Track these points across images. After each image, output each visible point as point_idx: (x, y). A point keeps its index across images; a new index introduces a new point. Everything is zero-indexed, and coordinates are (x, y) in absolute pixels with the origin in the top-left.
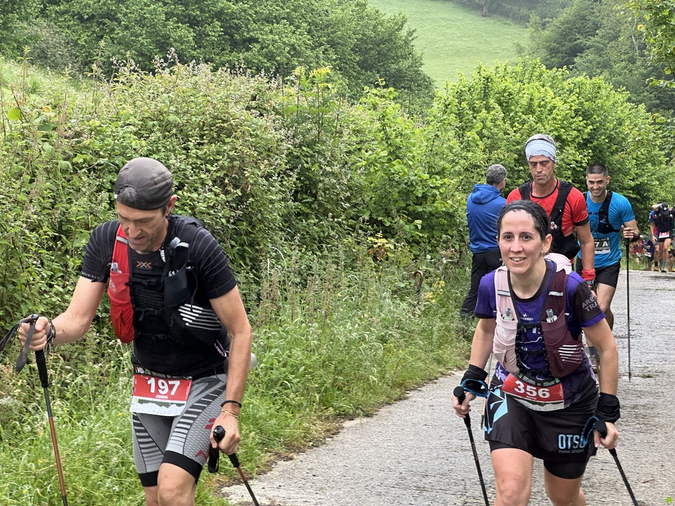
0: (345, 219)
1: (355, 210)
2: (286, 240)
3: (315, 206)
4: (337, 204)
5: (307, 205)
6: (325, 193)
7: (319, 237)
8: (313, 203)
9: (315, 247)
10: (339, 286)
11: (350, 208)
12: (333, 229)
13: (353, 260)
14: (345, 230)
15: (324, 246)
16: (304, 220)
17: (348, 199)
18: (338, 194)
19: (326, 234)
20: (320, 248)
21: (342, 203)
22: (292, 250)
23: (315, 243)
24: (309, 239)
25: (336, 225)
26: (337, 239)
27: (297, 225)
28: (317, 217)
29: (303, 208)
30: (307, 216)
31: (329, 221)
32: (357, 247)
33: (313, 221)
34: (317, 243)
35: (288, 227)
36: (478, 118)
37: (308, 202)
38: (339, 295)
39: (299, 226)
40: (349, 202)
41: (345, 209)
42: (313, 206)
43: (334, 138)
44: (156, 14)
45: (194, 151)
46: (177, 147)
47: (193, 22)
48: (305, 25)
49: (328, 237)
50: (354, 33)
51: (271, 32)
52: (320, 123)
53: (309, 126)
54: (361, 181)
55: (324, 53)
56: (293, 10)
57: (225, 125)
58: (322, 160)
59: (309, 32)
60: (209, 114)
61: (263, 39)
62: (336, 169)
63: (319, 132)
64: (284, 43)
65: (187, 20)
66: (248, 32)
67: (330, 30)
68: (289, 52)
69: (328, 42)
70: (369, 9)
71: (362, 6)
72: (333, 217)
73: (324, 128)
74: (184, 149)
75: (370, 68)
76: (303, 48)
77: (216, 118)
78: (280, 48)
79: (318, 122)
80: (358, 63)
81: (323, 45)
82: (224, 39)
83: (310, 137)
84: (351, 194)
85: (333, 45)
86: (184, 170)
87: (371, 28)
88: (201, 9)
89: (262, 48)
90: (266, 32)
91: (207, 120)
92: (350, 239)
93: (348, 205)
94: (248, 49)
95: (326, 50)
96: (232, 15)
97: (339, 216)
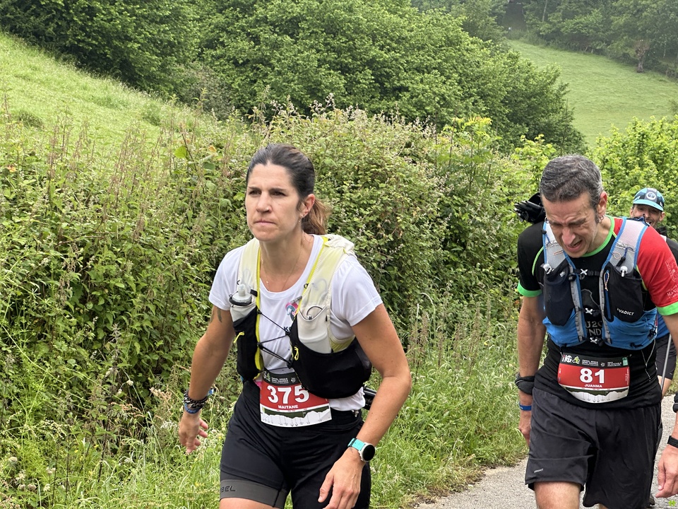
0: (492, 270)
1: (503, 261)
2: (434, 287)
3: (464, 255)
4: (485, 255)
5: (455, 254)
6: (475, 243)
7: (466, 286)
8: (462, 252)
9: (462, 295)
10: (485, 335)
11: (498, 259)
12: (480, 279)
13: (499, 311)
14: (492, 280)
15: (471, 295)
16: (452, 269)
17: (496, 250)
18: (486, 245)
19: (474, 283)
20: (467, 298)
21: (491, 254)
22: (439, 298)
23: (462, 292)
24: (456, 288)
25: (484, 275)
26: (483, 289)
27: (446, 274)
28: (465, 267)
29: (452, 257)
30: (455, 265)
31: (477, 271)
32: (503, 298)
33: (461, 270)
34: (465, 292)
35: (436, 274)
36: (630, 174)
37: (457, 251)
38: (485, 343)
39: (447, 274)
40: (497, 253)
41: (493, 260)
42: (461, 255)
43: (485, 188)
44: (309, 61)
45: (348, 194)
46: (332, 190)
47: (344, 70)
48: (456, 75)
49: (475, 286)
50: (505, 86)
51: (422, 81)
52: (472, 172)
53: (461, 175)
54: (510, 232)
55: (473, 104)
56: (445, 61)
57: (380, 170)
58: (472, 210)
59: (460, 82)
60: (365, 158)
61: (413, 88)
62: (486, 219)
63: (471, 182)
64: (434, 93)
65: (339, 67)
66: (399, 81)
67: (481, 81)
68: (438, 102)
69: (478, 93)
70: (522, 61)
71: (514, 58)
72: (481, 267)
73: (475, 178)
74: (339, 192)
75: (519, 121)
76: (452, 99)
77: (371, 163)
78: (430, 97)
79: (470, 172)
80: (507, 115)
81: (473, 96)
82: (374, 87)
83: (461, 186)
84: (500, 245)
85: (483, 96)
86: (338, 212)
87: (523, 81)
88: (354, 57)
89: (412, 97)
90: (416, 81)
91: (361, 164)
92: (497, 290)
93: (496, 256)
94: (398, 98)
95: (476, 101)
96: (384, 64)
97: (487, 267)
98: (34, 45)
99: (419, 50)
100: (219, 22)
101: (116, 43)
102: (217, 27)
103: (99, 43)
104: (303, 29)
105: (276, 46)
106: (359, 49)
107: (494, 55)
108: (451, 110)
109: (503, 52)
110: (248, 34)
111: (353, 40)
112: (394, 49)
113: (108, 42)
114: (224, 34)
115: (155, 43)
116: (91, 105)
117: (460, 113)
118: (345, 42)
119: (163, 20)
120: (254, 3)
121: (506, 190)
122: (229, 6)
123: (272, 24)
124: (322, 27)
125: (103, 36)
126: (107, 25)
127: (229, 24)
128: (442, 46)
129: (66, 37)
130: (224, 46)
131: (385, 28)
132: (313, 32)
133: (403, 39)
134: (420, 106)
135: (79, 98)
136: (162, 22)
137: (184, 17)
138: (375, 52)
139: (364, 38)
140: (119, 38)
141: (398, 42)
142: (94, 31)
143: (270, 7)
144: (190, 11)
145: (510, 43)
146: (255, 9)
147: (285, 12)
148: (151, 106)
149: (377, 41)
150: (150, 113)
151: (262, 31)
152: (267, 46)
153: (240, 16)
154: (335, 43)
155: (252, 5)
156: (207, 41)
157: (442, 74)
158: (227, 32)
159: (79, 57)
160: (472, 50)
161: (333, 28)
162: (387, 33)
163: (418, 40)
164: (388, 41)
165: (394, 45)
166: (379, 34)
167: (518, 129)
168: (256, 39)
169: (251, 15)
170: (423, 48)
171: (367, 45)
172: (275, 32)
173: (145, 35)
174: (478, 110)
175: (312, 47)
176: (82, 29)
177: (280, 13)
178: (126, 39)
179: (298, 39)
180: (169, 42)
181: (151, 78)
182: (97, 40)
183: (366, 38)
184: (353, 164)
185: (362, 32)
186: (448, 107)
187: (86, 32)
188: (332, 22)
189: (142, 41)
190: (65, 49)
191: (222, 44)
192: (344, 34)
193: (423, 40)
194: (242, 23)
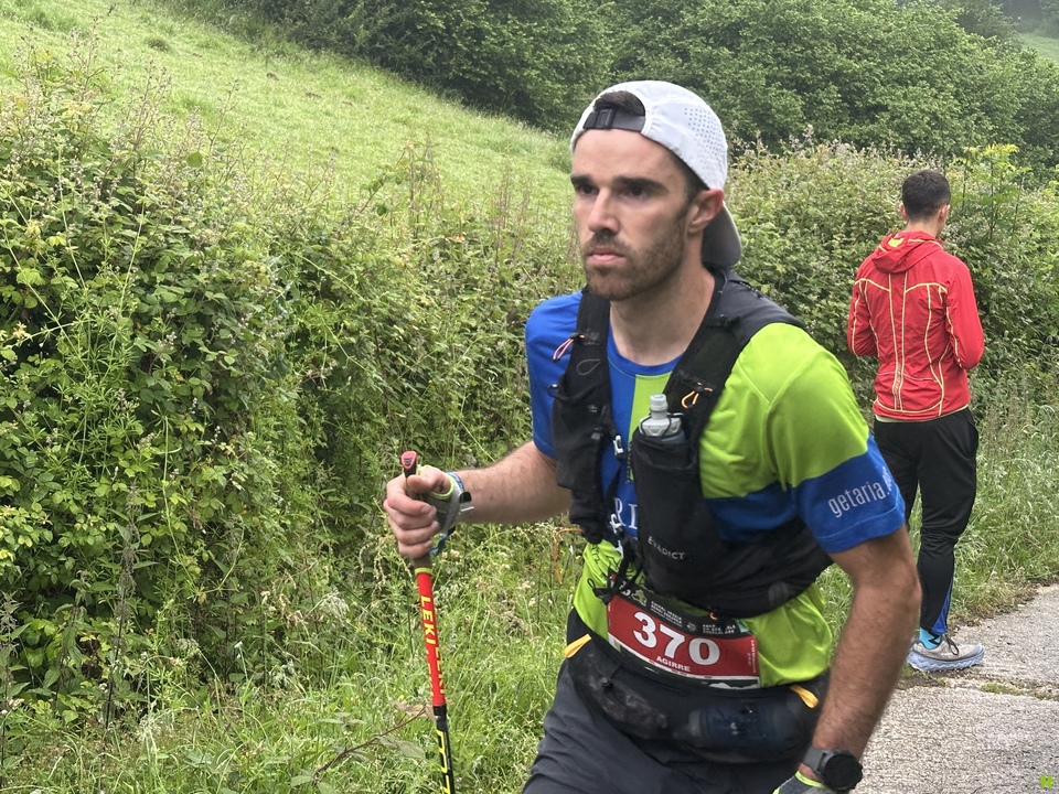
0: (1025, 340)
1: (1038, 327)
4: (1015, 320)
6: (1000, 305)
7: (992, 361)
9: (988, 373)
10: (1023, 421)
11: (1031, 324)
12: (1009, 351)
13: (1038, 390)
14: (1025, 351)
15: (999, 372)
17: (1029, 313)
18: (1016, 307)
19: (1001, 357)
20: (994, 375)
21: (1022, 318)
25: (1014, 346)
26: (1015, 363)
31: (1004, 341)
32: (1042, 374)
34: (990, 368)
38: (1024, 431)
40: (1031, 317)
41: (1026, 326)
43: (1011, 235)
44: (754, 79)
45: (839, 251)
46: (818, 247)
47: (801, 87)
48: (950, 86)
49: (1004, 360)
50: (1018, 96)
51: (905, 96)
52: (993, 216)
53: (979, 219)
54: (1047, 289)
55: (976, 123)
56: (934, 67)
57: (878, 219)
58: (996, 263)
59: (956, 95)
60: (858, 205)
61: (894, 107)
62: (1014, 274)
63: (991, 229)
64: (922, 111)
65: (794, 84)
66: (874, 98)
67: (985, 92)
68: (929, 123)
69: (982, 108)
70: (1040, 62)
71: (1029, 58)
72: (1010, 336)
73: (998, 222)
74: (826, 248)
75: (1041, 141)
76: (948, 117)
77: (866, 210)
78: (918, 116)
79: (990, 215)
80: (1023, 135)
81: (976, 112)
82: (841, 108)
83: (979, 234)
84: (1034, 306)
85: (989, 111)
86: (827, 274)
87: (1043, 88)
88: (812, 70)
89: (893, 118)
90: (898, 96)
91: (854, 212)
92: (1032, 364)
93: (1029, 320)
94: (873, 120)
95: (979, 119)
96: (854, 76)
97: (1019, 335)
98: (410, 80)
99: (899, 55)
100: (636, 36)
101: (510, 71)
102: (633, 42)
103: (490, 73)
104: (745, 37)
105: (710, 61)
106: (820, 59)
107: (1002, 56)
108: (946, 133)
109: (1013, 51)
110: (674, 49)
111: (811, 47)
112: (866, 56)
113: (500, 71)
114: (642, 51)
115: (558, 68)
116: (488, 151)
117: (959, 136)
118: (802, 52)
119: (567, 39)
120: (681, 8)
121: (1037, 235)
122: (648, 15)
123: (705, 33)
124: (770, 34)
125: (494, 64)
126: (498, 49)
127: (648, 37)
128: (931, 48)
129: (448, 68)
130: (643, 66)
131: (854, 30)
132: (758, 41)
133: (878, 42)
134: (903, 129)
135: (471, 143)
136: (565, 41)
137: (593, 33)
138: (841, 61)
139: (826, 45)
140: (513, 65)
141: (871, 47)
142: (483, 58)
143: (701, 12)
144: (600, 26)
145: (1022, 37)
146: (682, 16)
147: (720, 16)
148: (560, 149)
149: (843, 48)
150: (560, 158)
151: (691, 43)
152: (698, 62)
153: (663, 26)
154: (788, 53)
155: (677, 11)
156: (621, 60)
157: (931, 87)
158: (647, 48)
159: (465, 93)
160: (971, 51)
161: (783, 33)
162: (856, 36)
163: (899, 43)
164: (858, 47)
165: (867, 51)
166: (846, 38)
167: (1038, 152)
168: (684, 54)
169: (677, 24)
170: (904, 52)
171: (831, 54)
172: (708, 44)
173: (545, 59)
174: (983, 130)
175: (757, 60)
176: (469, 56)
177: (714, 19)
178: (522, 66)
179: (739, 51)
180: (575, 65)
181: (553, 112)
182: (486, 69)
183: (829, 45)
184: (843, 214)
185: (823, 36)
186: (942, 129)
187: (472, 59)
188: (783, 26)
189: (541, 66)
190: (447, 83)
191: (641, 63)
192: (799, 41)
193: (905, 42)
194: (666, 35)
